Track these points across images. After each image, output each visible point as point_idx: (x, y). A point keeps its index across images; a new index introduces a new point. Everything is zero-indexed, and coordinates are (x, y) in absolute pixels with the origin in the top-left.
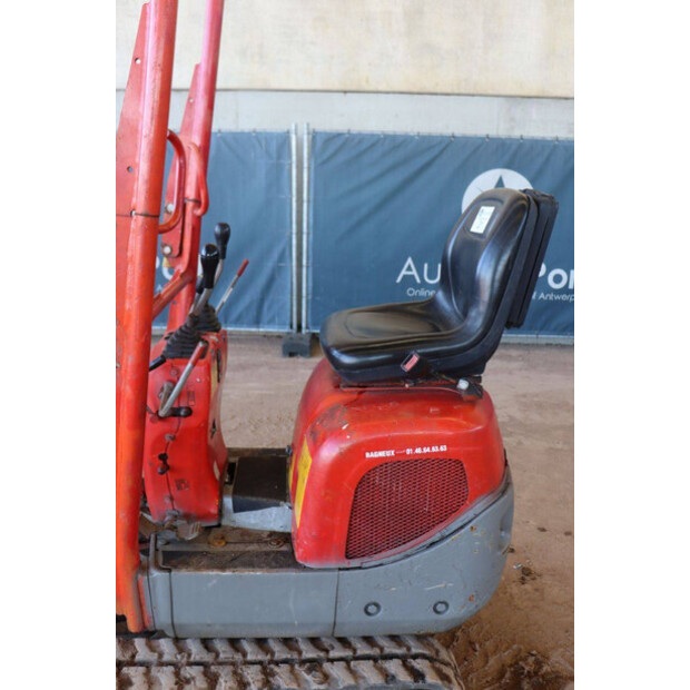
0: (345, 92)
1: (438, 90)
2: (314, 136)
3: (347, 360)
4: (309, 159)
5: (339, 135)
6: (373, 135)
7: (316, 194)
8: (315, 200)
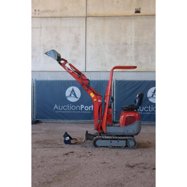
0: (122, 72)
1: (142, 71)
2: (116, 81)
3: (125, 108)
4: (115, 85)
5: (121, 81)
6: (128, 81)
7: (117, 93)
8: (117, 94)
